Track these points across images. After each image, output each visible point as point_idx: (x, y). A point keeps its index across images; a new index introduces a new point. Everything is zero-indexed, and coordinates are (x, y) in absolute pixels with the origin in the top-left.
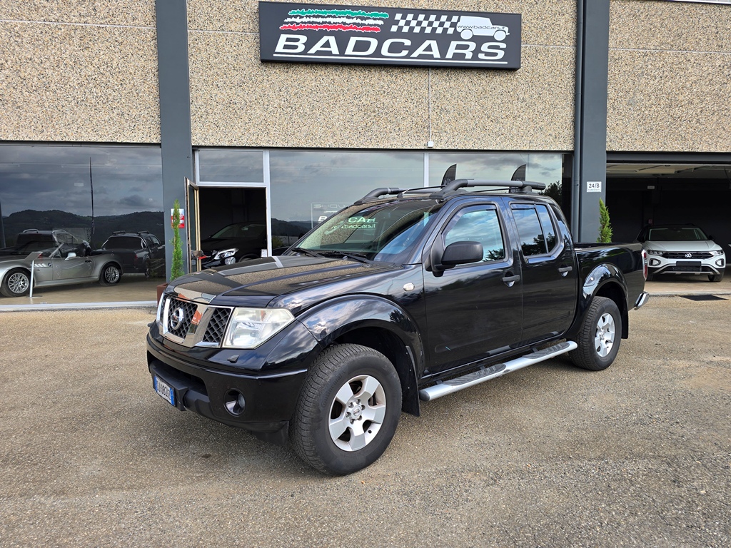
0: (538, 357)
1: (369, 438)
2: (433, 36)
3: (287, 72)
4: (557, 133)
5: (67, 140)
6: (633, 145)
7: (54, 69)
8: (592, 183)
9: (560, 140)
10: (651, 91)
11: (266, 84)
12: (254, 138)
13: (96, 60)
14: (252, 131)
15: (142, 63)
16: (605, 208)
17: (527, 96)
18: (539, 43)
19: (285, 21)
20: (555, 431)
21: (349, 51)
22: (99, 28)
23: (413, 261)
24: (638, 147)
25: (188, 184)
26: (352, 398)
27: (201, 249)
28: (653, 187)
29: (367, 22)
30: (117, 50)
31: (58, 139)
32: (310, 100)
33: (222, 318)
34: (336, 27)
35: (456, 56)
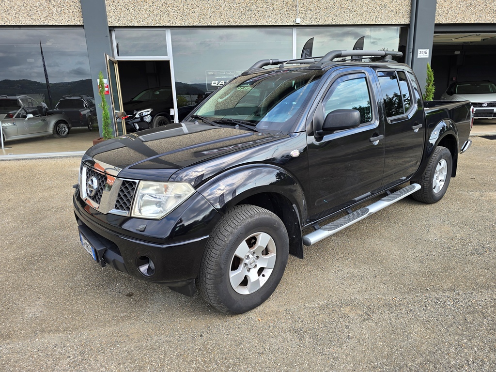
0: (393, 199)
1: (263, 281)
4: (397, 9)
5: (9, 24)
6: (456, 18)
8: (422, 50)
9: (400, 15)
12: (157, 19)
14: (155, 13)
16: (431, 70)
20: (410, 263)
23: (298, 129)
24: (460, 20)
25: (108, 59)
26: (249, 252)
27: (124, 110)
28: (458, 53)
33: (130, 190)
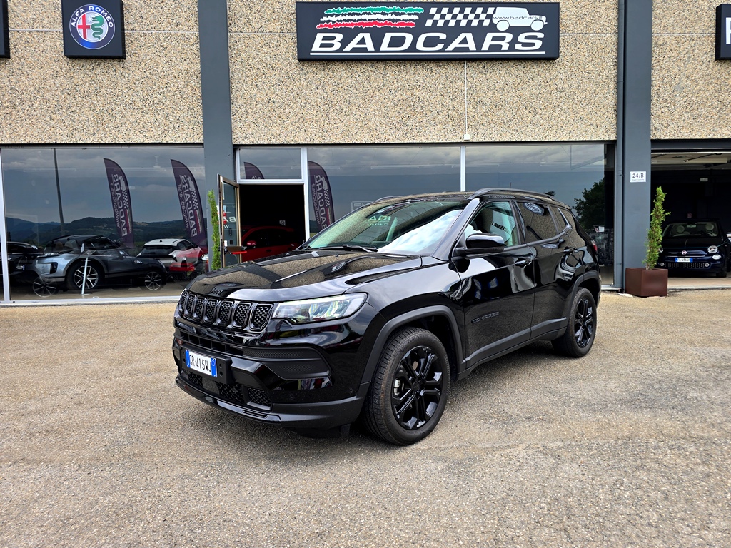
2: (468, 28)
3: (324, 70)
4: (598, 122)
5: (117, 142)
6: (680, 133)
7: (104, 75)
8: (636, 173)
9: (602, 129)
10: (698, 76)
11: (303, 82)
12: (292, 136)
13: (143, 65)
14: (290, 129)
15: (185, 66)
17: (566, 85)
18: (578, 31)
19: (322, 20)
21: (384, 46)
22: (145, 34)
24: (685, 135)
28: (706, 180)
29: (401, 17)
30: (162, 54)
31: (108, 141)
32: (346, 96)
34: (372, 24)
35: (492, 48)
